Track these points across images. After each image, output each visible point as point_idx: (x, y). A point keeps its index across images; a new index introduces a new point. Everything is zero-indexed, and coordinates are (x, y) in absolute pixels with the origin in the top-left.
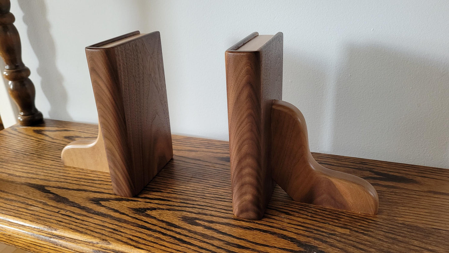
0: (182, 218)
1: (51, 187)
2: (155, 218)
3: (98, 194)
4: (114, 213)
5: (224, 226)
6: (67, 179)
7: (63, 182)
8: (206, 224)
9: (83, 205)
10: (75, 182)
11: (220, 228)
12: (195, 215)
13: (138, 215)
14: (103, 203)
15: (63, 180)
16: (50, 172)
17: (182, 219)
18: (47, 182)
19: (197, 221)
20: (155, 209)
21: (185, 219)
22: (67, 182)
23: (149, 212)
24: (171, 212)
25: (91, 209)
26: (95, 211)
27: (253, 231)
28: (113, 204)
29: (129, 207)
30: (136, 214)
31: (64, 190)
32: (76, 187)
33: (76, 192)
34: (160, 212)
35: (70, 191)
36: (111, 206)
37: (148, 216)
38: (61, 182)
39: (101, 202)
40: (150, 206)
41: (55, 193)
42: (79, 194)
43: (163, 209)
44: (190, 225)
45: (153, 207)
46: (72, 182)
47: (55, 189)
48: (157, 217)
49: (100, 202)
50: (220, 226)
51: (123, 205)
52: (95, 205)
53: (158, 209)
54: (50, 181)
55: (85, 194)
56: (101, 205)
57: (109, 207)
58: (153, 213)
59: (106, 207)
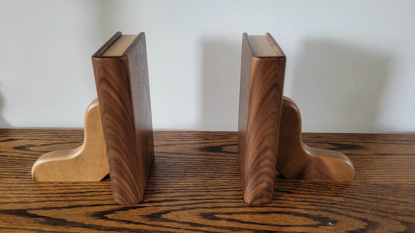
0: (201, 215)
1: (34, 209)
2: (174, 221)
3: (97, 207)
4: (128, 225)
5: (243, 215)
6: (49, 197)
7: (46, 201)
8: (226, 216)
9: (87, 223)
10: (60, 199)
11: (241, 217)
12: (211, 209)
13: (155, 222)
14: (109, 216)
15: (44, 199)
16: (22, 192)
17: (201, 217)
18: (26, 205)
19: (217, 216)
20: (168, 212)
21: (204, 216)
22: (51, 201)
23: (164, 216)
24: (186, 211)
25: (100, 226)
26: (105, 227)
27: (271, 214)
28: (120, 215)
29: (140, 215)
30: (152, 220)
31: (54, 210)
32: (66, 204)
33: (69, 210)
34: (175, 213)
35: (62, 210)
36: (120, 218)
37: (166, 220)
38: (44, 201)
39: (106, 216)
40: (162, 209)
41: (44, 215)
42: (74, 211)
43: (177, 210)
44: (213, 221)
45: (166, 210)
46: (57, 199)
47: (41, 211)
48: (176, 219)
49: (104, 215)
50: (240, 216)
51: (133, 213)
52: (101, 221)
53: (171, 211)
54: (29, 203)
55: (82, 210)
56: (109, 218)
57: (118, 220)
58: (169, 216)
59: (116, 220)
